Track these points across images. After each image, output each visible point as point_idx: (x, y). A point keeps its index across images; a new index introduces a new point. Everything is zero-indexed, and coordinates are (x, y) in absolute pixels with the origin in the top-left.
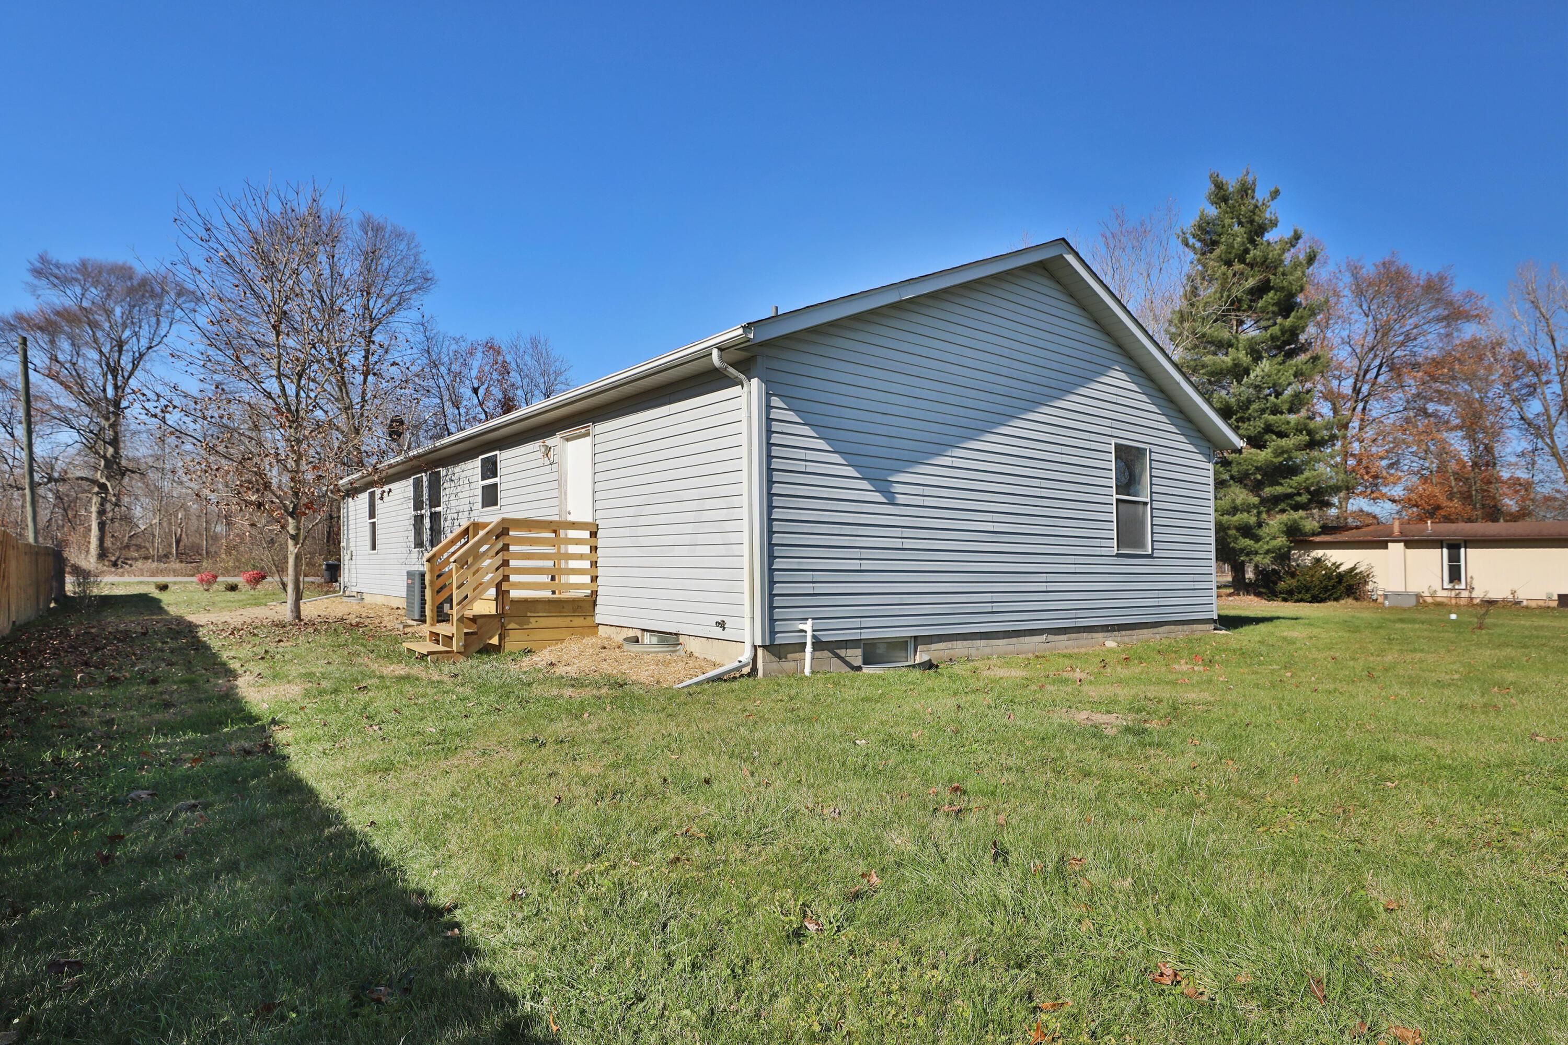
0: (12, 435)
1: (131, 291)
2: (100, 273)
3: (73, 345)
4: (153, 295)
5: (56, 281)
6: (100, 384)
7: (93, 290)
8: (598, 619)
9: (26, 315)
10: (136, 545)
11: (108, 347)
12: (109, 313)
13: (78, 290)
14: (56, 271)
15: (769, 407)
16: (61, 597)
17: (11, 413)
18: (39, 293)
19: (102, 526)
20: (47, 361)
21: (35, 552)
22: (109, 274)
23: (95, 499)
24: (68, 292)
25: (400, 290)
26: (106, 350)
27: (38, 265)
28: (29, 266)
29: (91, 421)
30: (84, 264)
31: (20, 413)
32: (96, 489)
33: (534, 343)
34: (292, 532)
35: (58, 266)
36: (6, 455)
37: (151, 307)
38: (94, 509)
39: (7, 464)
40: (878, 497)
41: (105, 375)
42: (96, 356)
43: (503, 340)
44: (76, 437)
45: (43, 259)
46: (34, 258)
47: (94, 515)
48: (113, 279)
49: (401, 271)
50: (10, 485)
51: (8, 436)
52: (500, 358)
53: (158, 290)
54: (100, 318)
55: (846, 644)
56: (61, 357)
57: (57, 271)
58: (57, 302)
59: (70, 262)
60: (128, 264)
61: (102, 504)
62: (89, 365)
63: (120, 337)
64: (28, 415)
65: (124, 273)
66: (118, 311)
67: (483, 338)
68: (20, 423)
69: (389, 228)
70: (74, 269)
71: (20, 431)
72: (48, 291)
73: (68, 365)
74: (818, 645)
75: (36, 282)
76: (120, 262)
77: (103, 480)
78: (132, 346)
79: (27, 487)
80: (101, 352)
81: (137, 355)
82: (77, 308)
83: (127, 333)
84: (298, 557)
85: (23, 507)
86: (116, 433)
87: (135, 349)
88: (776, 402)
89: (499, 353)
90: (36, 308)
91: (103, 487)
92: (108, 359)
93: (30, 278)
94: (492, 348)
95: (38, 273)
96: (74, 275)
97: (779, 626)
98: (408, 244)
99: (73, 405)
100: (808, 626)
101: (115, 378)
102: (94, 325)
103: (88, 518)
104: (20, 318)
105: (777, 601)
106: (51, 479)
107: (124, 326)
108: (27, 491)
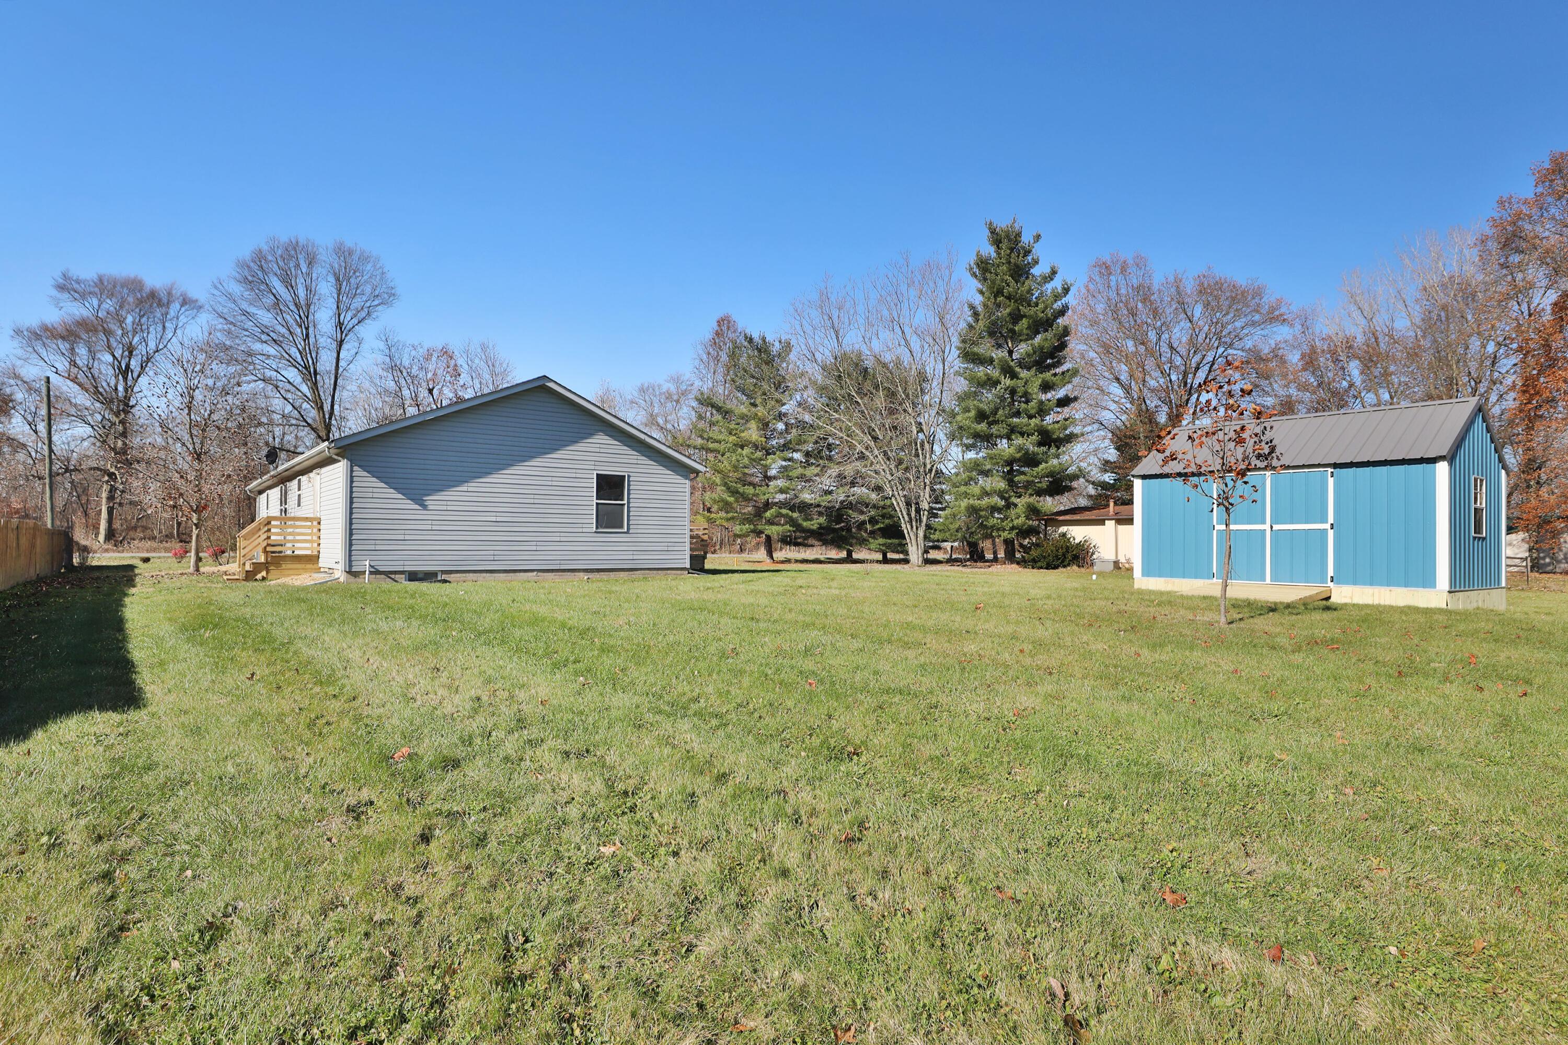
0: (36, 432)
1: (140, 302)
2: (114, 287)
3: (90, 351)
4: (160, 304)
5: (76, 295)
6: (112, 384)
7: (108, 301)
8: (320, 565)
9: (50, 325)
10: (142, 527)
11: (120, 352)
12: (121, 322)
13: (95, 302)
14: (76, 286)
15: (352, 471)
16: (70, 567)
17: (35, 413)
18: (61, 305)
19: (110, 511)
20: (67, 364)
21: (53, 533)
22: (122, 287)
23: (106, 487)
24: (87, 304)
25: (368, 304)
26: (118, 354)
27: (61, 281)
28: (53, 282)
29: (104, 417)
30: (101, 280)
31: (43, 412)
32: (106, 478)
33: (484, 347)
34: (195, 522)
35: (78, 282)
36: (30, 449)
37: (159, 315)
38: (104, 495)
39: (31, 456)
40: (417, 507)
41: (116, 377)
42: (110, 359)
43: (456, 346)
44: (89, 430)
45: (65, 276)
46: (58, 275)
47: (104, 501)
48: (125, 291)
49: (368, 289)
50: (33, 476)
51: (32, 433)
52: (452, 363)
53: (165, 300)
54: (113, 326)
55: (395, 573)
56: (79, 362)
57: (78, 286)
58: (77, 313)
59: (88, 278)
60: (139, 277)
61: (110, 491)
62: (103, 367)
63: (131, 343)
64: (49, 414)
65: (135, 285)
66: (129, 319)
67: (438, 344)
68: (43, 420)
69: (358, 252)
70: (92, 283)
71: (42, 427)
72: (69, 304)
73: (85, 369)
74: (371, 573)
75: (59, 295)
76: (132, 276)
77: (113, 470)
78: (141, 350)
79: (47, 476)
80: (114, 356)
81: (145, 358)
82: (93, 319)
83: (136, 339)
84: (198, 536)
85: (43, 492)
86: (125, 428)
87: (144, 352)
88: (355, 468)
89: (451, 358)
90: (58, 319)
91: (111, 475)
92: (120, 363)
93: (54, 292)
94: (446, 353)
95: (61, 288)
96: (92, 290)
97: (354, 563)
98: (374, 266)
99: (88, 404)
100: (367, 563)
101: (125, 379)
102: (108, 333)
103: (99, 504)
104: (45, 328)
105: (353, 553)
106: (67, 470)
107: (135, 332)
108: (47, 481)
